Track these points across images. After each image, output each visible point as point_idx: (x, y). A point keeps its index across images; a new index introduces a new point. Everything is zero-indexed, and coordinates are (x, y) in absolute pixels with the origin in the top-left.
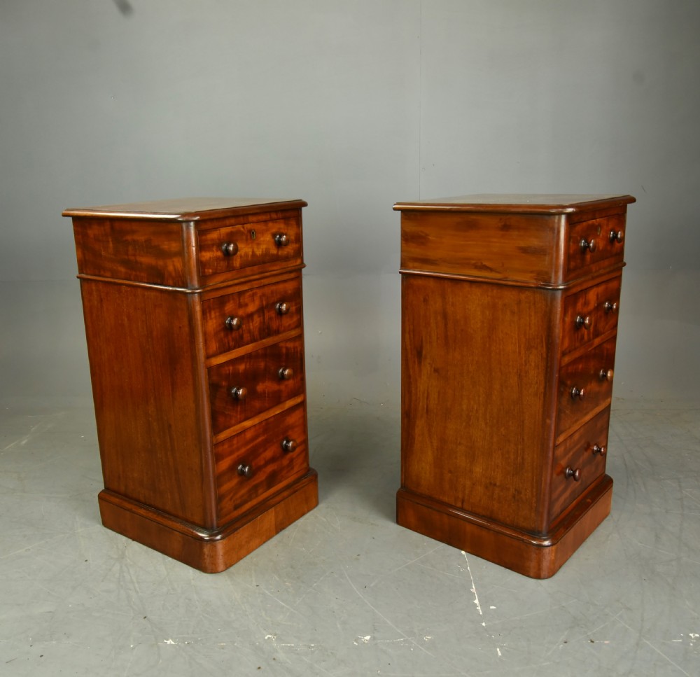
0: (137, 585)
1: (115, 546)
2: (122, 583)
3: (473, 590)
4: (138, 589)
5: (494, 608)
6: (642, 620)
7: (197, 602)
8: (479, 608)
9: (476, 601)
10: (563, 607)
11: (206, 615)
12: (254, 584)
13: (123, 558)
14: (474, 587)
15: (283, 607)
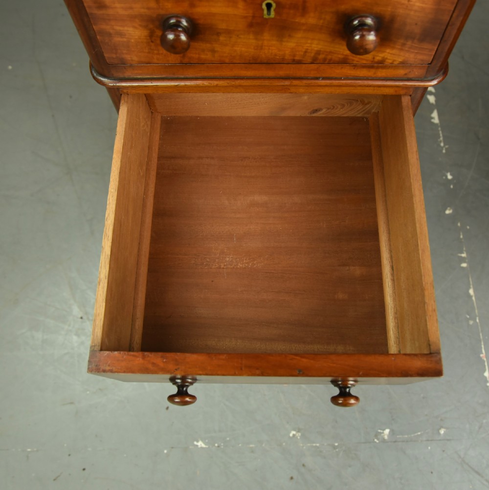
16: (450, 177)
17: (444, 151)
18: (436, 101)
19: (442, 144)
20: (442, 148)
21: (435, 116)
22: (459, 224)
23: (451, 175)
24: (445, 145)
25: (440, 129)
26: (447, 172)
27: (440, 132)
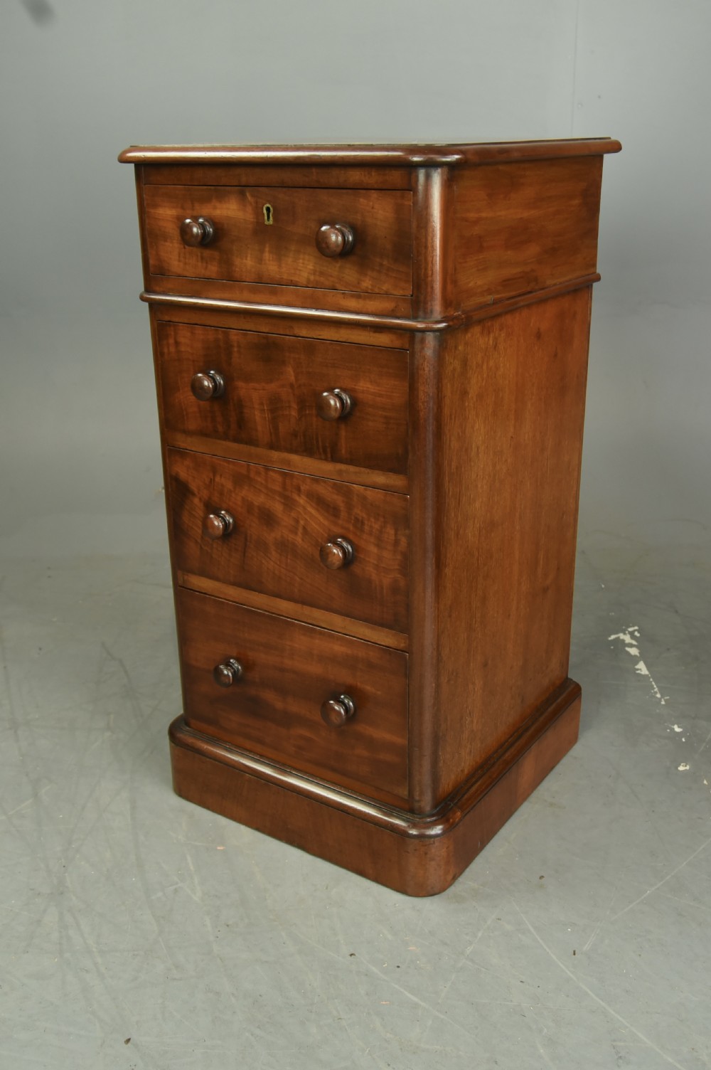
16: (677, 729)
17: (663, 703)
18: (639, 653)
19: (658, 696)
20: (660, 699)
21: (642, 668)
22: (705, 782)
23: (679, 727)
24: (662, 696)
25: (651, 680)
26: (674, 725)
27: (653, 683)
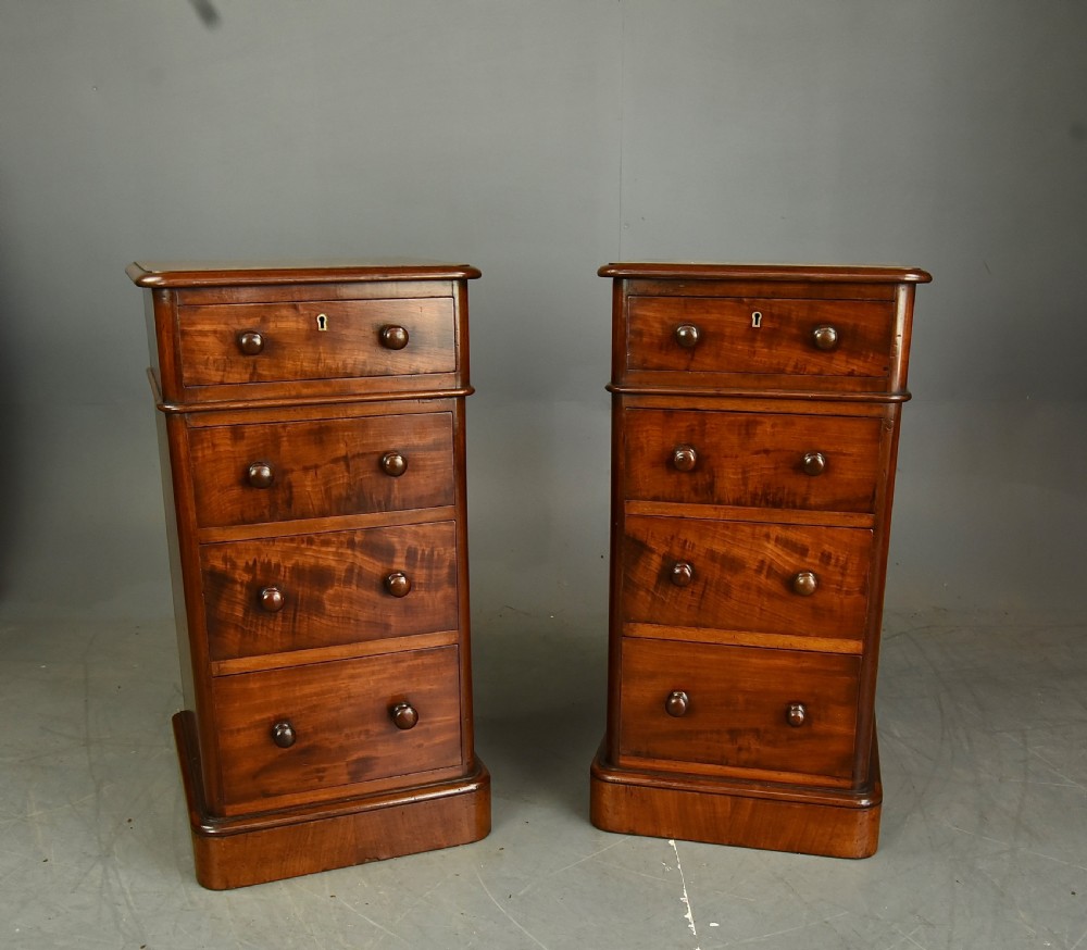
0: (130, 898)
1: (95, 838)
2: (105, 895)
3: (685, 899)
4: (132, 904)
5: (716, 925)
6: (949, 941)
7: (231, 923)
8: (692, 926)
9: (689, 916)
10: (826, 922)
11: (246, 942)
12: (328, 893)
13: (108, 856)
14: (685, 894)
15: (374, 927)
